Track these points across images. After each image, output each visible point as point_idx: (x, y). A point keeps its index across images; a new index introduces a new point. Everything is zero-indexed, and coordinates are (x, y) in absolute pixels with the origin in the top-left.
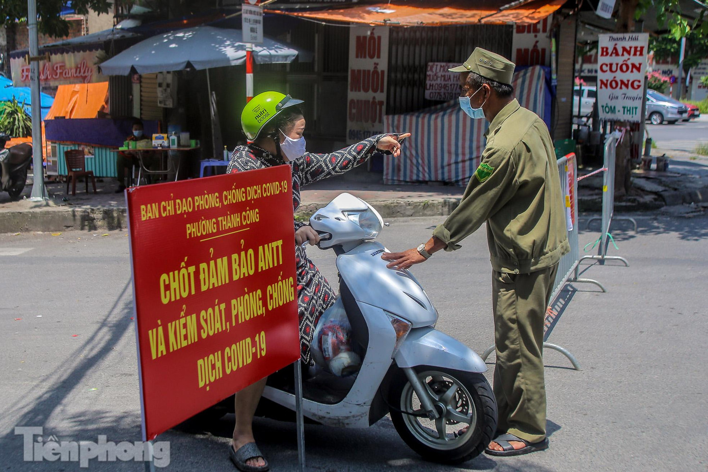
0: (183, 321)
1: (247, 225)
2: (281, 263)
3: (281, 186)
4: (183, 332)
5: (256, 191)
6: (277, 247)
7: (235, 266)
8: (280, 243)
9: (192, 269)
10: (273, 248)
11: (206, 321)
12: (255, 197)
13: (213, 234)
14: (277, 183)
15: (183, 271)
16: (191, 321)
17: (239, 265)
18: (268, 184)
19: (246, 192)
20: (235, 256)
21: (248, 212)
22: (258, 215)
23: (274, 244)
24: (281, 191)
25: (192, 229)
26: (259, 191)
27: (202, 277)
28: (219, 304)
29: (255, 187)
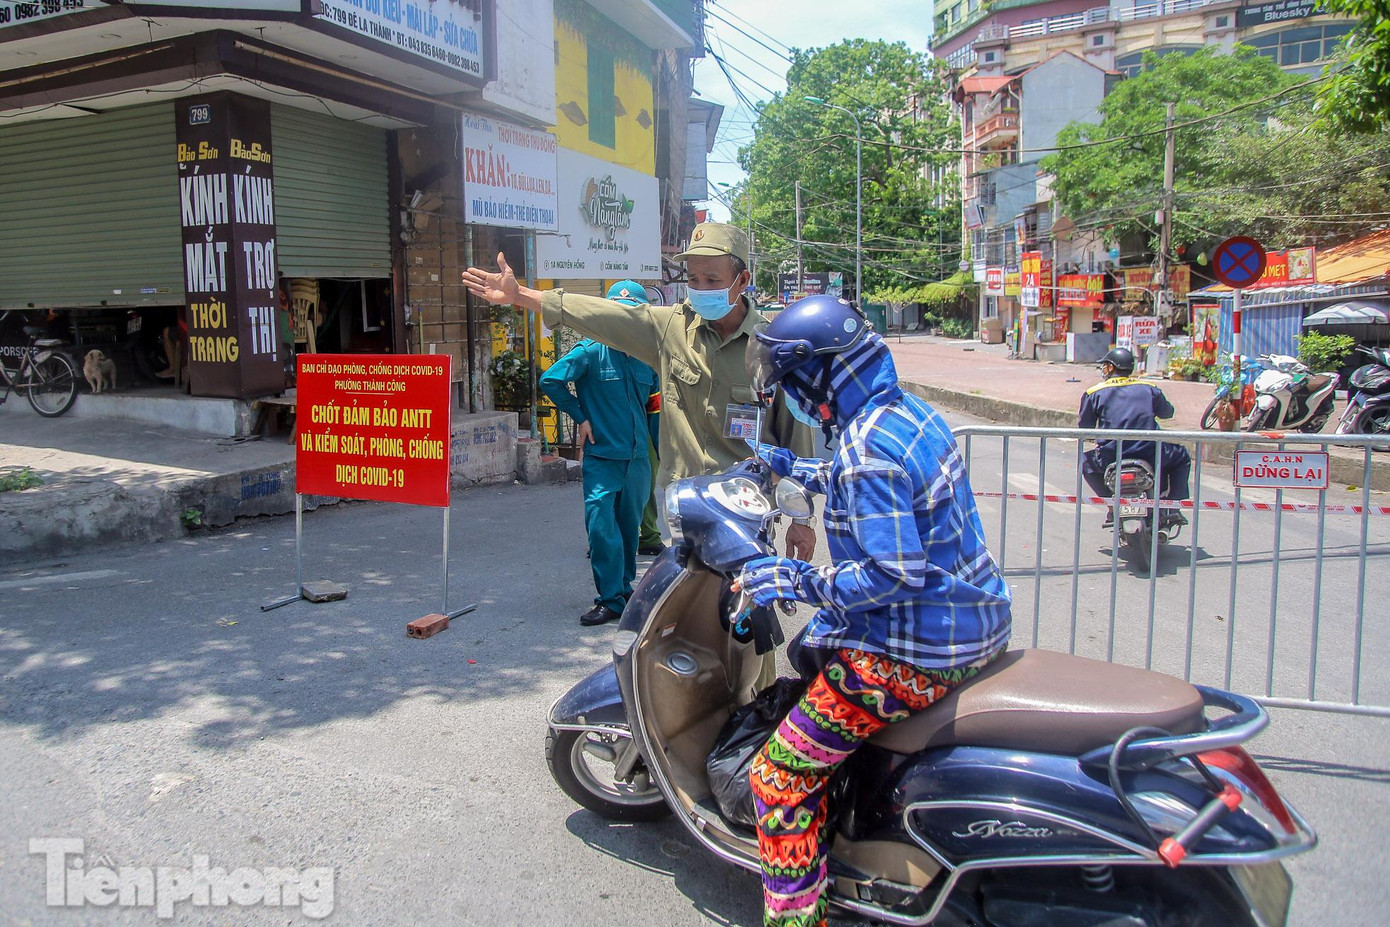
0: (327, 437)
1: (391, 391)
2: (428, 426)
4: (327, 443)
5: (404, 370)
6: (425, 415)
7: (376, 416)
8: (429, 412)
9: (337, 408)
10: (419, 414)
11: (346, 443)
13: (357, 391)
15: (330, 407)
16: (334, 439)
17: (381, 417)
19: (393, 369)
20: (376, 410)
22: (404, 387)
23: (422, 412)
25: (339, 384)
27: (345, 415)
28: (359, 436)
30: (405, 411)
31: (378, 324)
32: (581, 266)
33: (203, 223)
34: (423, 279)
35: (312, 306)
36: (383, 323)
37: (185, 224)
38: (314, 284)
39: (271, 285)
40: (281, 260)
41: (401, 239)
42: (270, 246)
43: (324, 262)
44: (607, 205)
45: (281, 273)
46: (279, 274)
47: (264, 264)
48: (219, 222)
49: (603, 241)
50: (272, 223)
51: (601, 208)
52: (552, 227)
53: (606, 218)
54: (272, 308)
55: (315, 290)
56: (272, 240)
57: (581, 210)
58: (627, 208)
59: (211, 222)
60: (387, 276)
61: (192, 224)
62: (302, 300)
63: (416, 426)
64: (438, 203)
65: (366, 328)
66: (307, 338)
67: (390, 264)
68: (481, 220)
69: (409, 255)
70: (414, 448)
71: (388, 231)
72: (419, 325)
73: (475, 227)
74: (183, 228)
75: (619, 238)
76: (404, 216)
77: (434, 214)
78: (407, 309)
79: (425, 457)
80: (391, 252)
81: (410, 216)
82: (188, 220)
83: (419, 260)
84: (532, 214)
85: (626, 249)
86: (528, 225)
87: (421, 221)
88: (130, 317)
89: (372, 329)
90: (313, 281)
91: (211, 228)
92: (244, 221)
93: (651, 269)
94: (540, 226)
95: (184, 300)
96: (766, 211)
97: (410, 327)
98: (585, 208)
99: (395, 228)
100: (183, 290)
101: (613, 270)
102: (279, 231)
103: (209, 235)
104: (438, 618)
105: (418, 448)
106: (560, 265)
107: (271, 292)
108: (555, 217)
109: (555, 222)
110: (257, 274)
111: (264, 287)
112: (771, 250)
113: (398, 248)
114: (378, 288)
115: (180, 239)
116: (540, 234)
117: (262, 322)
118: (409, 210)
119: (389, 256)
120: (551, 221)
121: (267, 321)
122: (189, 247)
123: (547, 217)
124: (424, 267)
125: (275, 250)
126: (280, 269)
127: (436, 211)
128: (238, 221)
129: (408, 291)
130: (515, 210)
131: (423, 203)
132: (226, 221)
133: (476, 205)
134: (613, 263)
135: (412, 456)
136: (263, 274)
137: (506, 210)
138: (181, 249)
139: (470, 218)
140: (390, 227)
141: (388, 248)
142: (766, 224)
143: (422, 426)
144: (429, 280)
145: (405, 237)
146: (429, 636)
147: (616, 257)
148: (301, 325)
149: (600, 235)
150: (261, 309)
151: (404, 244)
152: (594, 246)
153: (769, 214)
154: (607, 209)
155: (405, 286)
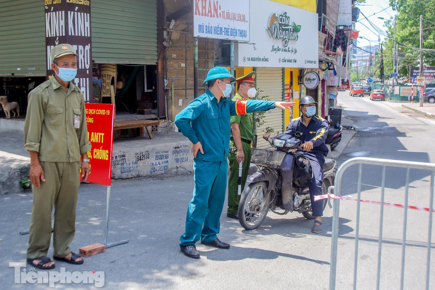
2: (102, 142)
3: (106, 112)
5: (93, 112)
6: (101, 136)
8: (103, 134)
10: (99, 135)
12: (92, 114)
14: (104, 110)
18: (99, 110)
19: (88, 111)
21: (88, 118)
22: (93, 120)
23: (100, 134)
24: (106, 114)
26: (94, 112)
29: (93, 110)
30: (93, 133)
31: (151, 89)
32: (266, 60)
33: (55, 36)
34: (176, 66)
35: (113, 78)
36: (154, 88)
37: (47, 36)
38: (115, 67)
39: (88, 67)
40: (93, 55)
41: (163, 45)
42: (88, 47)
43: (120, 56)
44: (283, 27)
45: (93, 61)
46: (92, 61)
47: (84, 56)
48: (61, 35)
49: (281, 47)
50: (89, 36)
51: (280, 29)
52: (245, 39)
53: (283, 35)
54: (88, 79)
55: (115, 70)
56: (89, 45)
57: (266, 30)
58: (296, 29)
59: (58, 35)
60: (155, 64)
61: (50, 36)
62: (108, 75)
63: (97, 142)
64: (184, 26)
65: (146, 90)
66: (111, 94)
67: (157, 58)
68: (204, 35)
69: (168, 53)
70: (96, 153)
71: (156, 41)
72: (172, 89)
73: (200, 39)
74: (46, 38)
75: (291, 45)
76: (165, 33)
77: (182, 32)
78: (165, 81)
79: (100, 158)
80: (157, 51)
81: (168, 33)
82: (49, 34)
83: (174, 56)
84: (234, 32)
85: (296, 51)
86: (231, 38)
87: (175, 36)
88: (30, 82)
89: (150, 91)
90: (114, 66)
91: (58, 38)
92: (73, 34)
93: (311, 63)
94: (238, 38)
95: (46, 73)
96: (406, 32)
97: (166, 91)
98: (269, 29)
99: (160, 39)
100: (45, 69)
101: (287, 62)
102: (93, 40)
103: (57, 42)
104: (98, 245)
105: (98, 154)
106: (253, 59)
107: (88, 71)
108: (248, 34)
109: (248, 37)
110: (80, 61)
111: (83, 68)
112: (407, 54)
113: (162, 50)
114: (152, 69)
115: (45, 43)
116: (240, 43)
117: (81, 85)
118: (168, 30)
119: (156, 54)
120: (245, 36)
121: (84, 85)
122: (49, 47)
123: (243, 33)
124: (178, 59)
125: (91, 50)
126: (93, 59)
127: (184, 30)
128: (70, 34)
129: (166, 72)
130: (223, 30)
131: (175, 26)
132: (64, 35)
133: (200, 27)
134: (287, 58)
135: (95, 157)
136: (83, 61)
137: (219, 30)
138: (45, 48)
139: (196, 33)
140: (157, 38)
141: (156, 49)
142: (404, 39)
143: (99, 142)
144: (179, 66)
145: (165, 43)
146: (90, 256)
147: (288, 56)
148: (108, 88)
149: (279, 44)
150: (81, 79)
151: (165, 47)
152: (275, 50)
153: (407, 34)
154: (283, 30)
155: (164, 68)
